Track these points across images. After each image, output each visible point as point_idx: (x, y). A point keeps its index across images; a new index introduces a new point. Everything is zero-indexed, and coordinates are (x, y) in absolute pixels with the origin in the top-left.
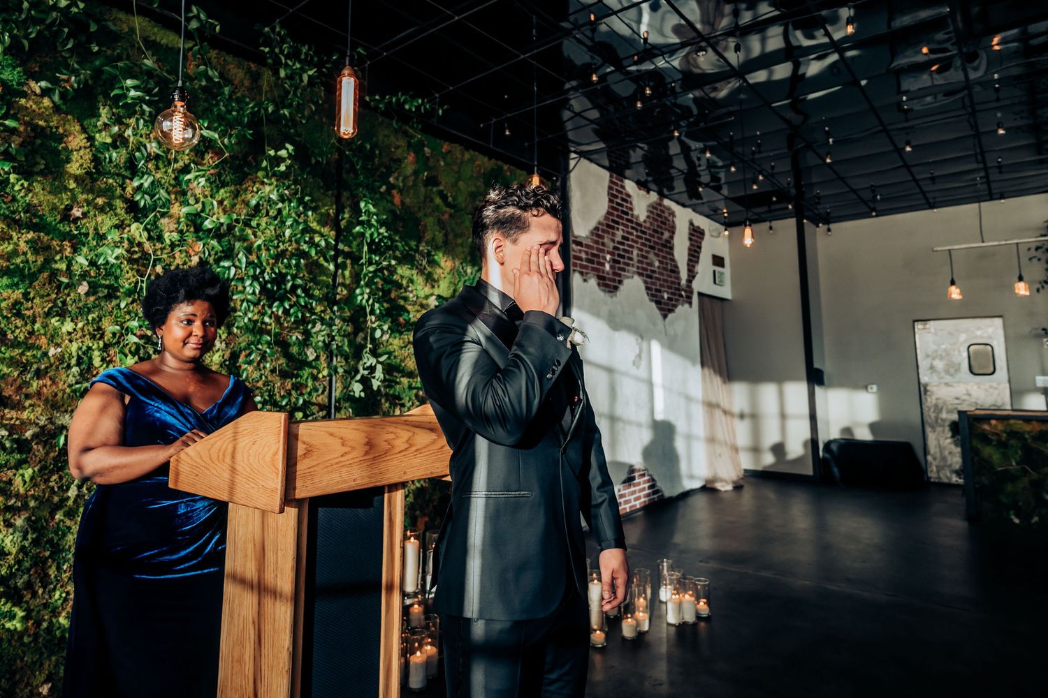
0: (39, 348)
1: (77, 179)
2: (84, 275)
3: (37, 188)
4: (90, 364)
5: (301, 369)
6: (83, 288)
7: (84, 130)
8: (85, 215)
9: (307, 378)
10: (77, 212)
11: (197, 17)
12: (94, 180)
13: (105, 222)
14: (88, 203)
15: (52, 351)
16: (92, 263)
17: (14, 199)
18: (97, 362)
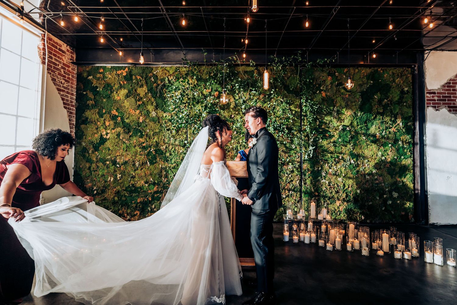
0: (228, 146)
1: (232, 109)
2: (235, 130)
3: (225, 112)
4: (238, 150)
5: (290, 151)
6: (235, 133)
7: (233, 97)
8: (234, 116)
9: (293, 154)
10: (233, 116)
11: (252, 62)
12: (235, 108)
13: (238, 117)
14: (235, 113)
15: (231, 147)
16: (236, 127)
17: (222, 115)
18: (239, 149)
